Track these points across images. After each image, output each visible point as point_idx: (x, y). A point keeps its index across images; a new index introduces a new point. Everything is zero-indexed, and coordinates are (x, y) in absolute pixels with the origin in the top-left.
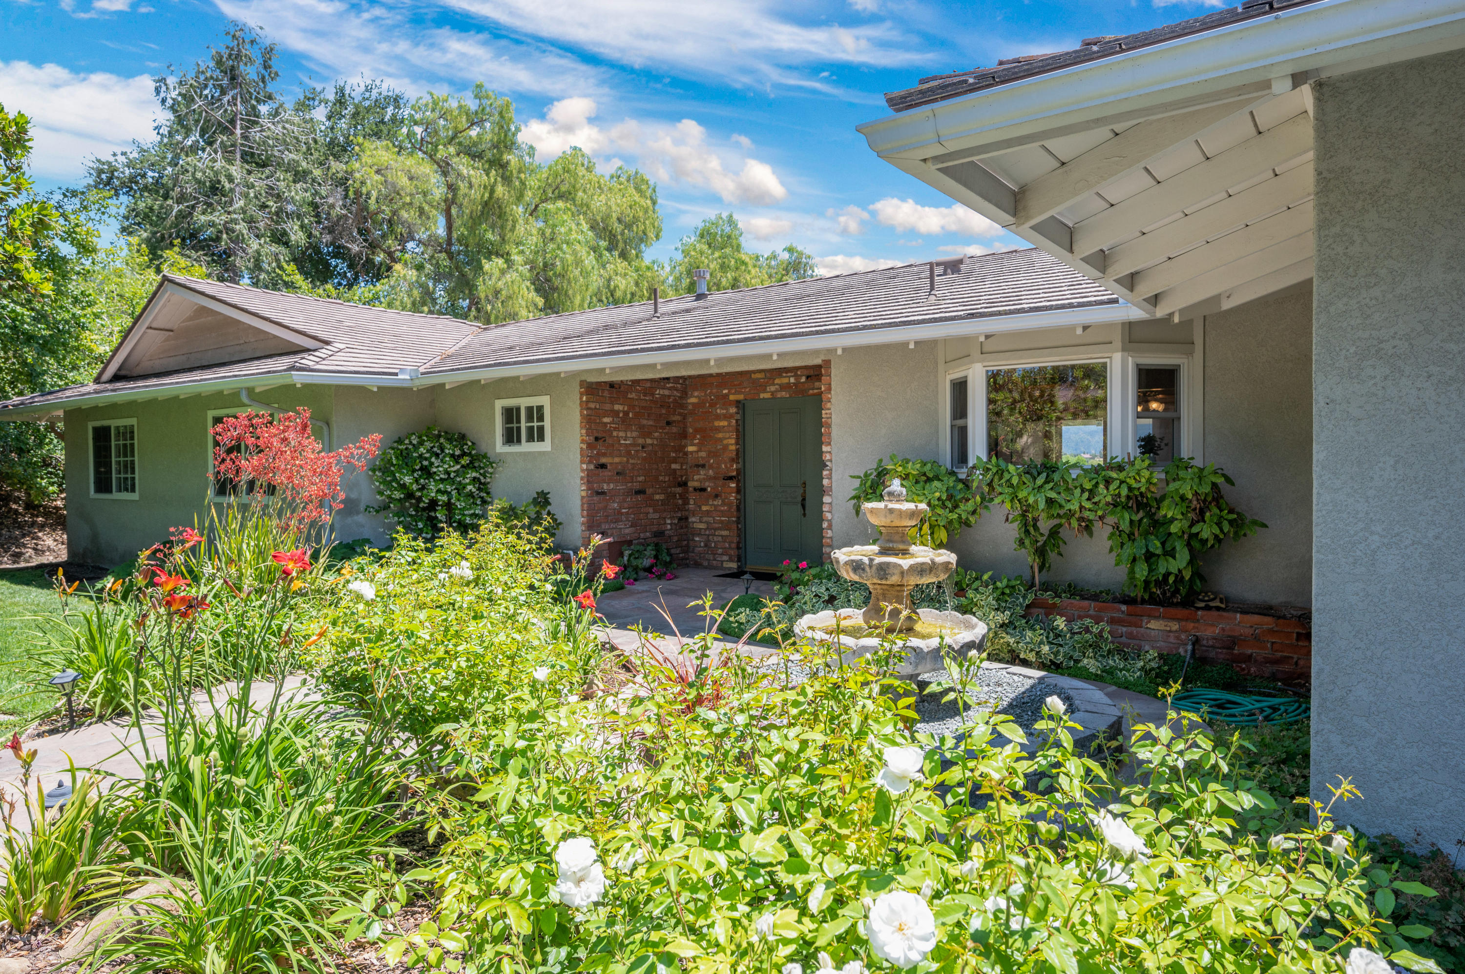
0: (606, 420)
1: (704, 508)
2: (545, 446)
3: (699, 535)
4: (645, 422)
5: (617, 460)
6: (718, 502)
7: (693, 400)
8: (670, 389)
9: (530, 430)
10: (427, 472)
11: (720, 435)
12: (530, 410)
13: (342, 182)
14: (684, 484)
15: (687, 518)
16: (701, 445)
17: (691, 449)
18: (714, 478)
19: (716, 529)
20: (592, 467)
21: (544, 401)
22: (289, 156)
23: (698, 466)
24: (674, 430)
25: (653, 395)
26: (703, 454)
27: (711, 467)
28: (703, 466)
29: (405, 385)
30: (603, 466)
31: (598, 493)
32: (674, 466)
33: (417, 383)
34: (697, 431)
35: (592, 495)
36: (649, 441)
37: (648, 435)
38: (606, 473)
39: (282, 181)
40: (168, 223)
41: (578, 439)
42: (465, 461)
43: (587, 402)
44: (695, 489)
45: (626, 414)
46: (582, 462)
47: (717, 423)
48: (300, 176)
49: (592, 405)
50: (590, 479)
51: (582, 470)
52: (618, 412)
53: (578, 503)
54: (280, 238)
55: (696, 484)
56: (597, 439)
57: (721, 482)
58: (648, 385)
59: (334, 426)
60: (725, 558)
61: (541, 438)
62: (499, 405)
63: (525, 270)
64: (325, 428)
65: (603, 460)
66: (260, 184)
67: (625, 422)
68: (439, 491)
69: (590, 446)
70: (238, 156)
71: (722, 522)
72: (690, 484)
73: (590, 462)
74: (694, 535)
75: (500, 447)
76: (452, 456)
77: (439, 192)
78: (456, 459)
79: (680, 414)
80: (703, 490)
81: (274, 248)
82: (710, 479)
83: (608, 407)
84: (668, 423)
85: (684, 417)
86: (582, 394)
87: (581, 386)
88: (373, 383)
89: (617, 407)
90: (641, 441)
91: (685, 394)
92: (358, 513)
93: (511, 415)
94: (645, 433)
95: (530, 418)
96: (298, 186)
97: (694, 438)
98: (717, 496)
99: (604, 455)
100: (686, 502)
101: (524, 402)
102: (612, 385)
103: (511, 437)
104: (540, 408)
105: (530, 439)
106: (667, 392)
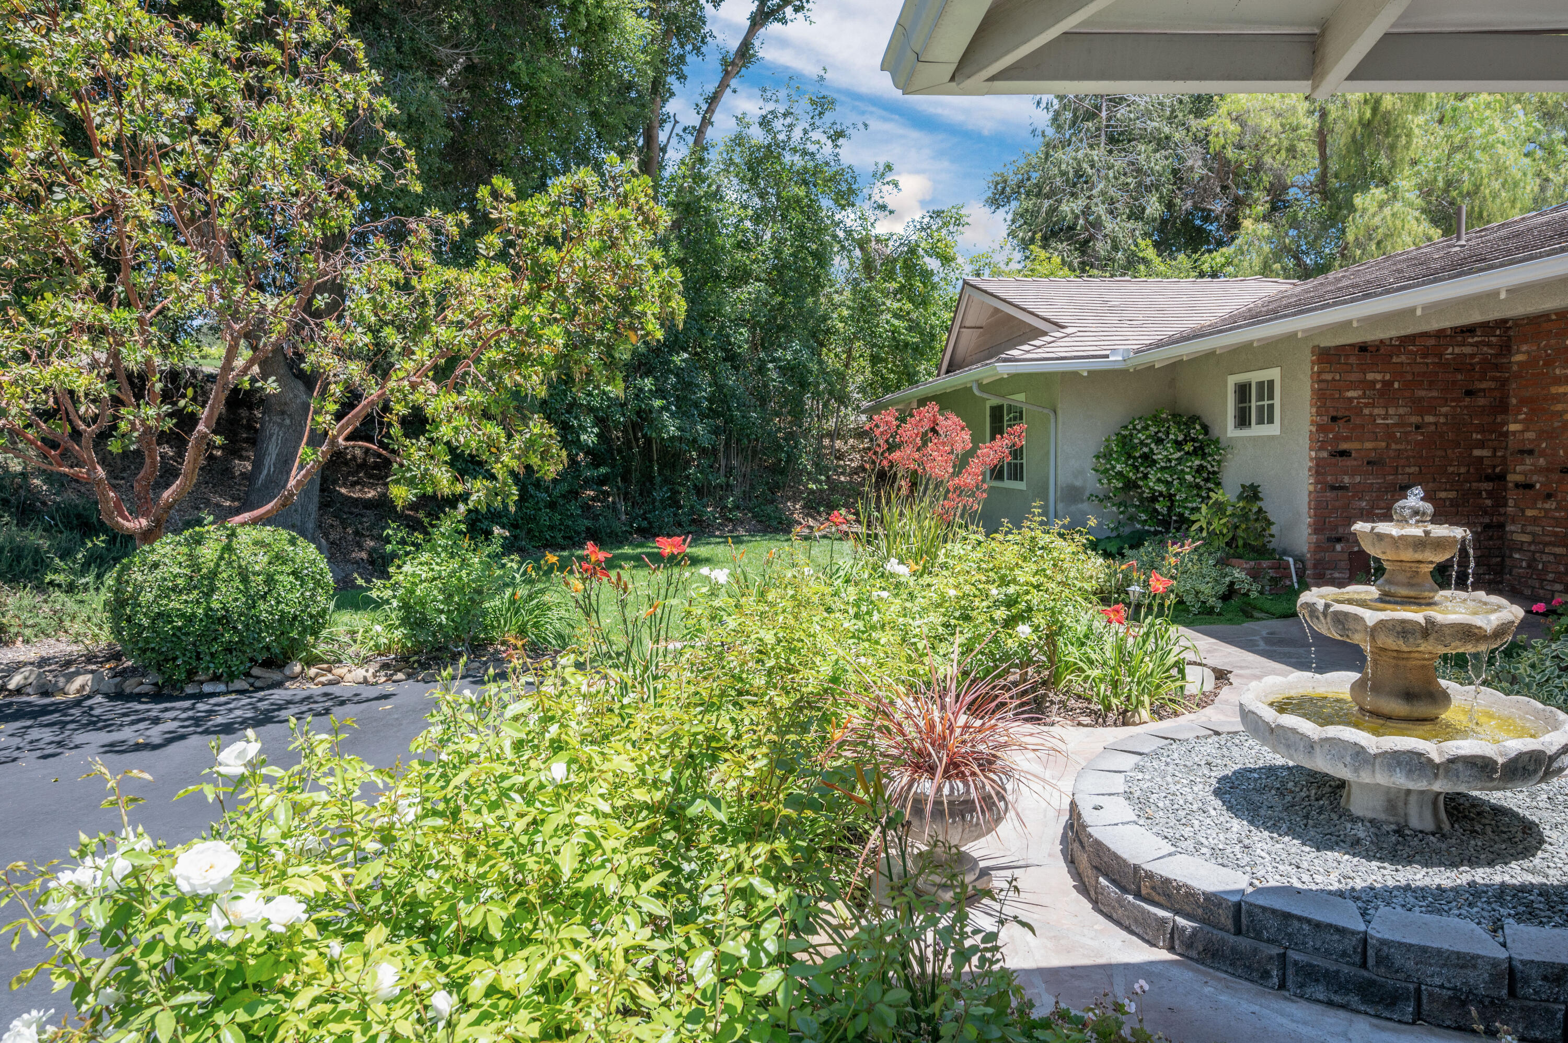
0: (1350, 394)
1: (1529, 513)
2: (1273, 430)
3: (1520, 550)
4: (1422, 393)
5: (1368, 445)
6: (1551, 505)
7: (1519, 358)
8: (1476, 345)
9: (1260, 409)
10: (1148, 459)
11: (1559, 407)
12: (1260, 385)
13: (1202, 141)
14: (1502, 477)
15: (1502, 526)
16: (1527, 422)
17: (1513, 427)
18: (1548, 470)
19: (1546, 544)
20: (1325, 454)
21: (1274, 374)
22: (1151, 125)
23: (1522, 452)
24: (1481, 401)
25: (1440, 356)
26: (1531, 435)
27: (1543, 454)
28: (1530, 452)
29: (1117, 367)
30: (1344, 454)
31: (1333, 488)
32: (1477, 453)
33: (1129, 364)
34: (1523, 401)
35: (1323, 490)
36: (1430, 419)
37: (1432, 410)
38: (1349, 462)
39: (1143, 152)
40: (1040, 220)
41: (1308, 418)
42: (1189, 447)
43: (1319, 373)
44: (1517, 486)
45: (1387, 384)
46: (1311, 449)
47: (1554, 390)
48: (1162, 143)
49: (1328, 377)
50: (1319, 470)
51: (1311, 459)
52: (1374, 382)
53: (1306, 499)
54: (1137, 214)
55: (1519, 478)
56: (1334, 419)
57: (1555, 476)
58: (1432, 342)
59: (1059, 412)
60: (1558, 587)
61: (1271, 421)
62: (1232, 381)
63: (1412, 196)
64: (1052, 415)
65: (1344, 446)
66: (1120, 163)
67: (1386, 394)
68: (1159, 480)
69: (1321, 428)
70: (1103, 138)
71: (1555, 534)
72: (1510, 477)
73: (1321, 449)
74: (1512, 550)
75: (1231, 431)
76: (1176, 442)
77: (1310, 124)
78: (1178, 444)
79: (1493, 379)
80: (1530, 486)
81: (1130, 225)
82: (1539, 471)
83: (1354, 377)
84: (1469, 393)
85: (1504, 383)
86: (1313, 363)
87: (1313, 352)
88: (1082, 367)
89: (1370, 376)
90: (1415, 419)
91: (1506, 348)
92: (1082, 501)
93: (1243, 391)
94: (1420, 407)
95: (1260, 397)
96: (1158, 155)
97: (1519, 412)
98: (1549, 496)
99: (1347, 439)
100: (1500, 502)
101: (1255, 377)
102: (1363, 348)
103: (1243, 420)
104: (1271, 383)
105: (1260, 421)
106: (1467, 350)
